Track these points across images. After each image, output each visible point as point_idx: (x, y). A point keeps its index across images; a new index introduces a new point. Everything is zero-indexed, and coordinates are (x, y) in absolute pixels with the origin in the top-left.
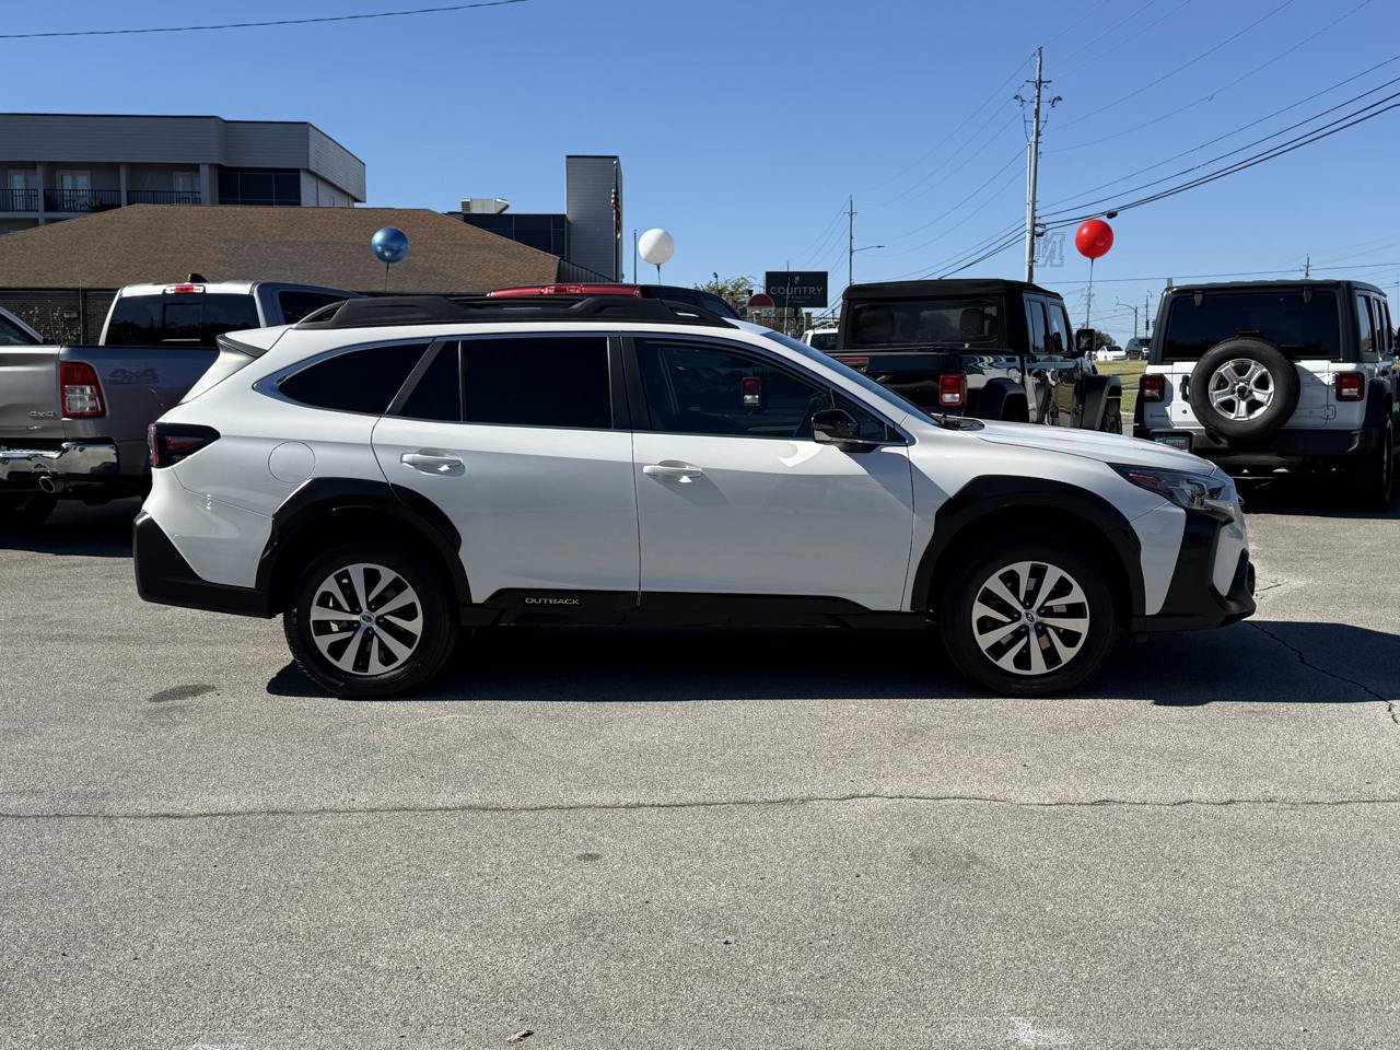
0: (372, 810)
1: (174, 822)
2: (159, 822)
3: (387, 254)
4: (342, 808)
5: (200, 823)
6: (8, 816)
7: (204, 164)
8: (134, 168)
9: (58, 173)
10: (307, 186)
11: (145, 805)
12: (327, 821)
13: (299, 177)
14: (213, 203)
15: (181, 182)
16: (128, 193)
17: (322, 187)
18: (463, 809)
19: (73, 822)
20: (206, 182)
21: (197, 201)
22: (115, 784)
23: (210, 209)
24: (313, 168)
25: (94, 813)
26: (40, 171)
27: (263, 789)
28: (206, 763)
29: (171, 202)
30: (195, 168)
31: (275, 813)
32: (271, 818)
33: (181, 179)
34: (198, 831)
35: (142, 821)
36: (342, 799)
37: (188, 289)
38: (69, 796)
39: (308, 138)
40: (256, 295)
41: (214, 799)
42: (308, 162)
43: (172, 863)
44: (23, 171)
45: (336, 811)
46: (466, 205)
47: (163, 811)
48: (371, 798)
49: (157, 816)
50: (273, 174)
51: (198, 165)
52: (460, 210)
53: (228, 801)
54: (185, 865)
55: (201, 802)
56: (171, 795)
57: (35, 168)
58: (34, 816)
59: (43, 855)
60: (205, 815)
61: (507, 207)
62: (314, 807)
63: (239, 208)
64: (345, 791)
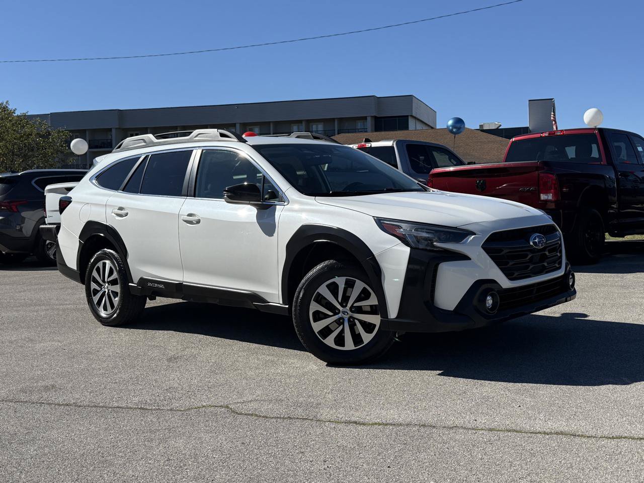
0: (491, 430)
1: (360, 428)
2: (351, 427)
3: (454, 130)
4: (469, 426)
5: (376, 429)
6: (260, 416)
7: (369, 116)
8: (341, 120)
9: (311, 124)
10: (412, 123)
11: (342, 415)
12: (460, 436)
13: (408, 119)
14: (372, 131)
15: (359, 125)
16: (338, 130)
17: (418, 123)
18: (557, 433)
19: (298, 423)
20: (369, 123)
21: (366, 132)
22: (324, 397)
23: (371, 134)
24: (414, 114)
25: (311, 418)
26: (304, 123)
27: (414, 407)
28: (378, 387)
29: (355, 132)
30: (365, 118)
31: (424, 426)
32: (422, 430)
33: (359, 124)
34: (376, 436)
35: (340, 426)
36: (467, 419)
37: (363, 146)
38: (297, 405)
39: (412, 102)
40: (395, 146)
41: (384, 413)
42: (412, 112)
43: (360, 461)
44: (297, 124)
45: (465, 428)
46: (481, 126)
47: (353, 419)
48: (488, 420)
49: (350, 422)
50: (397, 118)
51: (366, 117)
52: (479, 128)
53: (392, 415)
54: (368, 464)
55: (375, 414)
56: (357, 407)
57: (302, 123)
58: (275, 418)
59: (277, 448)
60: (380, 424)
61: (500, 126)
62: (450, 423)
63: (383, 133)
64: (468, 413)
